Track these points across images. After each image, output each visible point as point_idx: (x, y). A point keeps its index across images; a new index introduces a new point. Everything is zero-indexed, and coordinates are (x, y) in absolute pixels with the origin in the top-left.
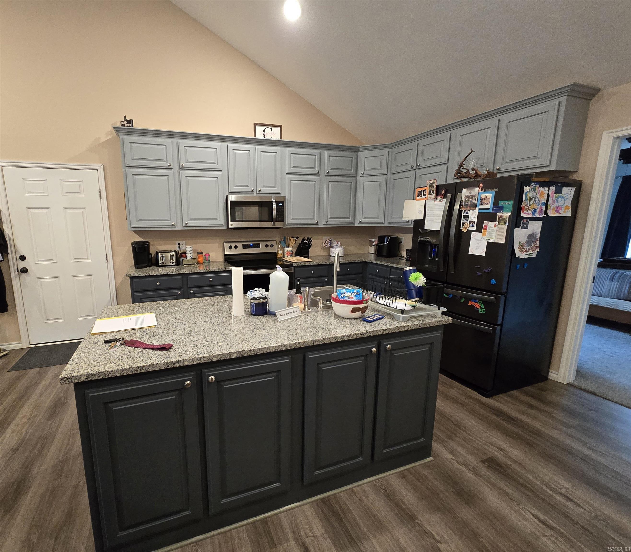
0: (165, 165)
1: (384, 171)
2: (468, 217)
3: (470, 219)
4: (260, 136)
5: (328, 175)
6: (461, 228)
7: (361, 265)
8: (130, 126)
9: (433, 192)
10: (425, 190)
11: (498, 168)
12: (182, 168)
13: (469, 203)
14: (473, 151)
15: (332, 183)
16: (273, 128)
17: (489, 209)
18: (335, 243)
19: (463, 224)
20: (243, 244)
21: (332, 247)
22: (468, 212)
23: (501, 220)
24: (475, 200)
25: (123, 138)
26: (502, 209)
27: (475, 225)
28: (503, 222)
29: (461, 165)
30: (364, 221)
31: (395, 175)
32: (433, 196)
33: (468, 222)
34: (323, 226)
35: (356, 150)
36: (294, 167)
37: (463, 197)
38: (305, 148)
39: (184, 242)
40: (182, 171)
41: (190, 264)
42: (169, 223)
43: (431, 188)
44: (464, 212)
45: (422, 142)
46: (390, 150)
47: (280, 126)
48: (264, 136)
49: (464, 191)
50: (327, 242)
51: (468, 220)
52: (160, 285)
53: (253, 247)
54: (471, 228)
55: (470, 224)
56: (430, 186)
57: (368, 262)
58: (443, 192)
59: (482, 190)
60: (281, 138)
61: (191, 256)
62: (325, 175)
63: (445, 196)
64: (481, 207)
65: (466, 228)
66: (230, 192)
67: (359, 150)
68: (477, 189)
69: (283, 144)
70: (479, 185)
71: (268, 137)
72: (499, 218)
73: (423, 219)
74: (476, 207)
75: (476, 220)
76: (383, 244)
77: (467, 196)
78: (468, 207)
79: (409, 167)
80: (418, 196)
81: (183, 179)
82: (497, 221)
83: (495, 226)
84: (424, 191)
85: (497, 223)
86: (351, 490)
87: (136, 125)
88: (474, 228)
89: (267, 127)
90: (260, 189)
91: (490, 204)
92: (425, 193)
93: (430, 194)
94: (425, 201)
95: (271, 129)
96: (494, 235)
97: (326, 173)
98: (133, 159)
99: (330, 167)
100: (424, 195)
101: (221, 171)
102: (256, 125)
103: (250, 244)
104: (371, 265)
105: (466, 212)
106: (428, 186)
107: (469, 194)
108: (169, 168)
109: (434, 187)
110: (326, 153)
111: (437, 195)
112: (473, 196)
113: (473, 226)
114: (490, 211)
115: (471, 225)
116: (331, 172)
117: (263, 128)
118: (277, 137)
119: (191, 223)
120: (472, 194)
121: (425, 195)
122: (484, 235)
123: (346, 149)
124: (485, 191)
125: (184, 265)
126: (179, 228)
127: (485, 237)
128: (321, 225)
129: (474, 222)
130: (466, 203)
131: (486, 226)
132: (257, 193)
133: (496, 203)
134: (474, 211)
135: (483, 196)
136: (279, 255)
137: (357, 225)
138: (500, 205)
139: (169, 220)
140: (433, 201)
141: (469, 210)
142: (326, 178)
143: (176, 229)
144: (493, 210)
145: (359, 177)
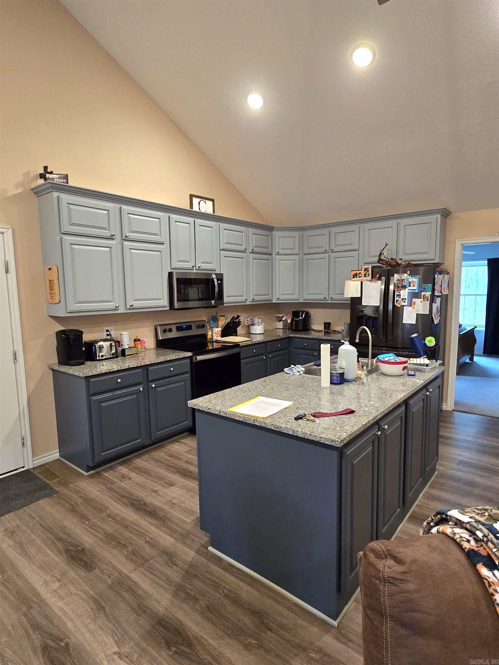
0: (107, 233)
1: (296, 251)
2: (400, 295)
3: (402, 297)
4: (196, 208)
5: (252, 252)
6: (395, 304)
7: (287, 340)
8: (63, 182)
9: (368, 275)
10: (361, 273)
11: (401, 258)
12: (127, 239)
13: (400, 285)
14: (387, 244)
15: (256, 260)
16: (207, 201)
17: (415, 290)
18: (256, 320)
19: (397, 301)
20: (176, 327)
21: (253, 324)
22: (400, 291)
23: (425, 298)
24: (405, 282)
25: (58, 197)
26: (425, 290)
27: (406, 301)
28: (426, 299)
29: (381, 254)
30: (282, 297)
31: (307, 256)
32: (370, 278)
33: (401, 299)
34: (250, 303)
35: (270, 229)
36: (226, 243)
37: (395, 280)
38: (231, 224)
39: (113, 328)
40: (126, 243)
41: (133, 354)
42: (111, 305)
43: (366, 272)
44: (397, 292)
45: (334, 230)
46: (301, 233)
47: (213, 200)
48: (199, 209)
49: (396, 275)
50: (248, 319)
51: (400, 298)
52: (121, 382)
53: (186, 329)
54: (403, 304)
55: (402, 300)
56: (365, 270)
57: (293, 337)
58: (378, 276)
59: (409, 276)
60: (214, 212)
61: (128, 345)
62: (250, 253)
63: (379, 279)
64: (410, 288)
65: (399, 304)
66: (172, 268)
67: (273, 229)
68: (406, 275)
69: (216, 218)
70: (407, 272)
71: (203, 210)
72: (423, 296)
73: (360, 296)
74: (406, 288)
75: (406, 297)
76: (299, 319)
77: (398, 280)
78: (400, 288)
79: (322, 250)
80: (354, 277)
81: (127, 252)
82: (422, 298)
83: (421, 302)
84: (359, 273)
85: (422, 300)
86: (417, 505)
87: (72, 183)
88: (406, 304)
89: (202, 199)
90: (200, 266)
91: (416, 286)
92: (360, 276)
93: (365, 276)
94: (362, 282)
95: (205, 202)
96: (421, 308)
97: (251, 251)
98: (71, 225)
99: (254, 245)
100: (359, 277)
101: (163, 244)
102: (192, 196)
103: (182, 326)
104: (295, 340)
105: (398, 292)
106: (363, 270)
107: (400, 278)
108: (111, 238)
109: (369, 271)
110: (251, 230)
111: (372, 278)
112: (403, 280)
113: (405, 302)
114: (417, 291)
115: (403, 302)
116: (256, 250)
117: (199, 200)
118: (210, 211)
119: (136, 304)
120: (402, 278)
121: (361, 277)
122: (414, 308)
123: (263, 228)
124: (412, 276)
125: (127, 355)
126: (122, 310)
127: (414, 310)
128: (248, 303)
129: (406, 299)
130: (398, 285)
131: (415, 302)
132: (196, 270)
133: (419, 286)
134: (405, 291)
135: (410, 280)
136: (209, 337)
137: (274, 301)
138: (423, 287)
139: (111, 302)
140: (369, 283)
141: (401, 290)
142: (251, 255)
143: (119, 312)
144: (419, 290)
145: (274, 255)
